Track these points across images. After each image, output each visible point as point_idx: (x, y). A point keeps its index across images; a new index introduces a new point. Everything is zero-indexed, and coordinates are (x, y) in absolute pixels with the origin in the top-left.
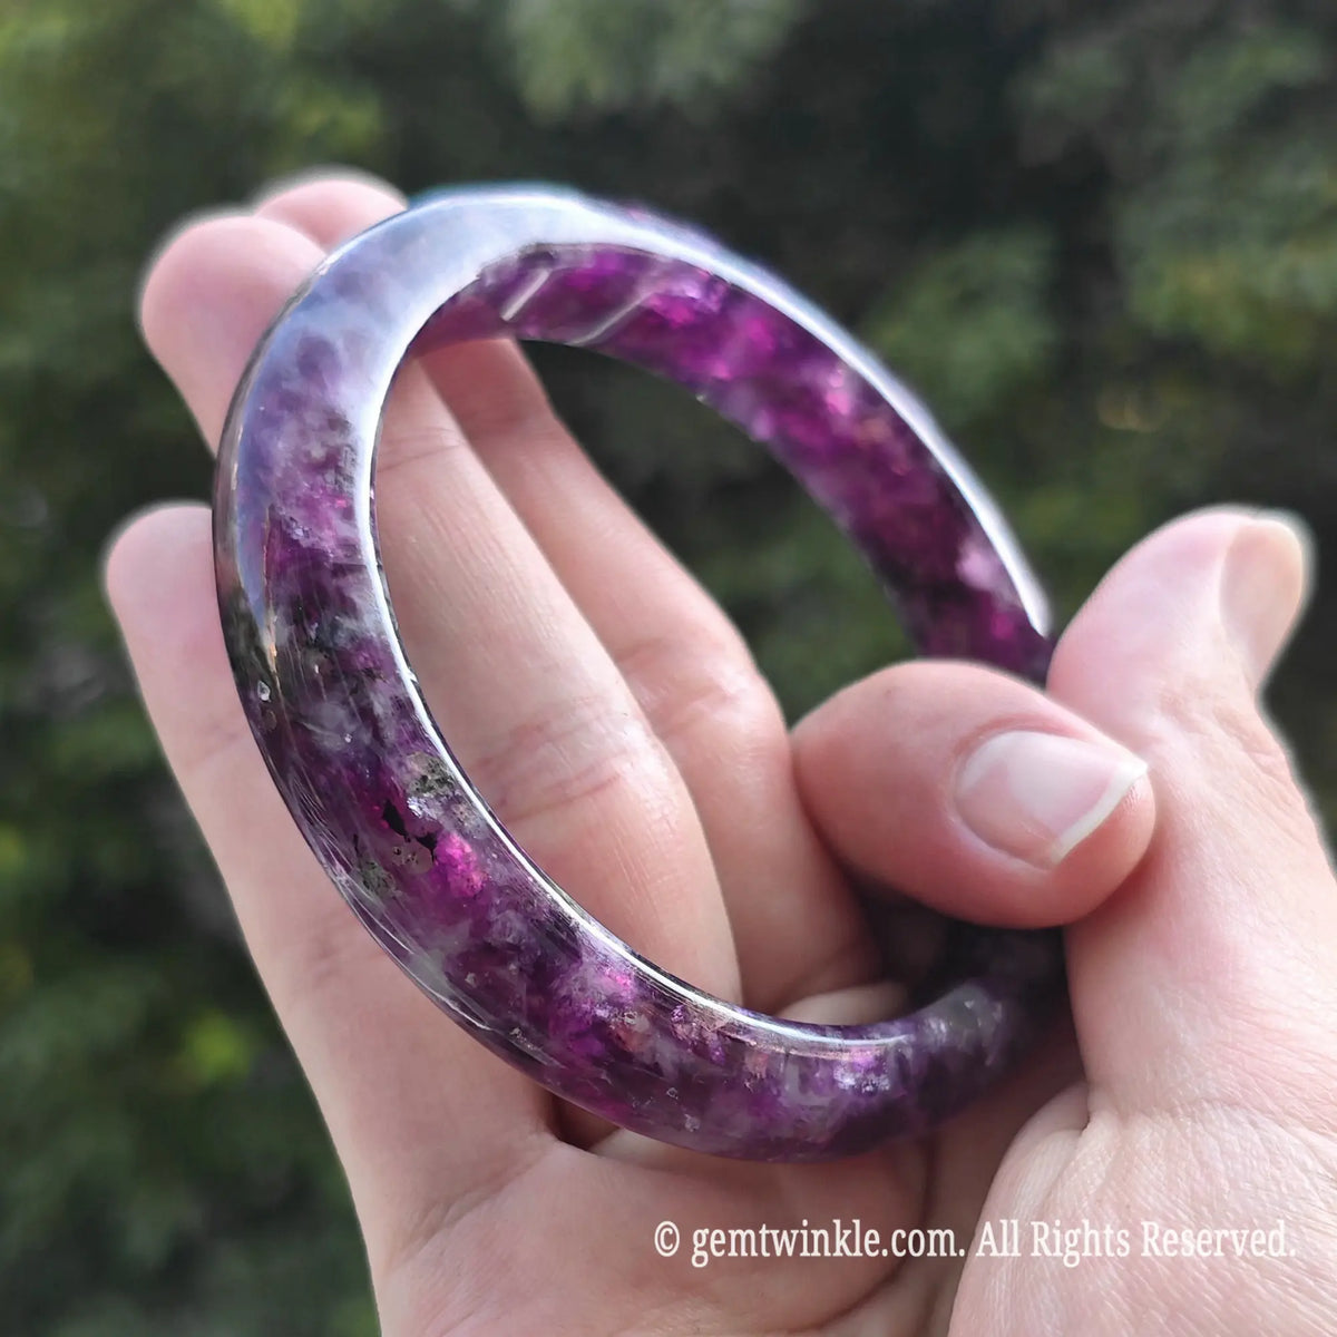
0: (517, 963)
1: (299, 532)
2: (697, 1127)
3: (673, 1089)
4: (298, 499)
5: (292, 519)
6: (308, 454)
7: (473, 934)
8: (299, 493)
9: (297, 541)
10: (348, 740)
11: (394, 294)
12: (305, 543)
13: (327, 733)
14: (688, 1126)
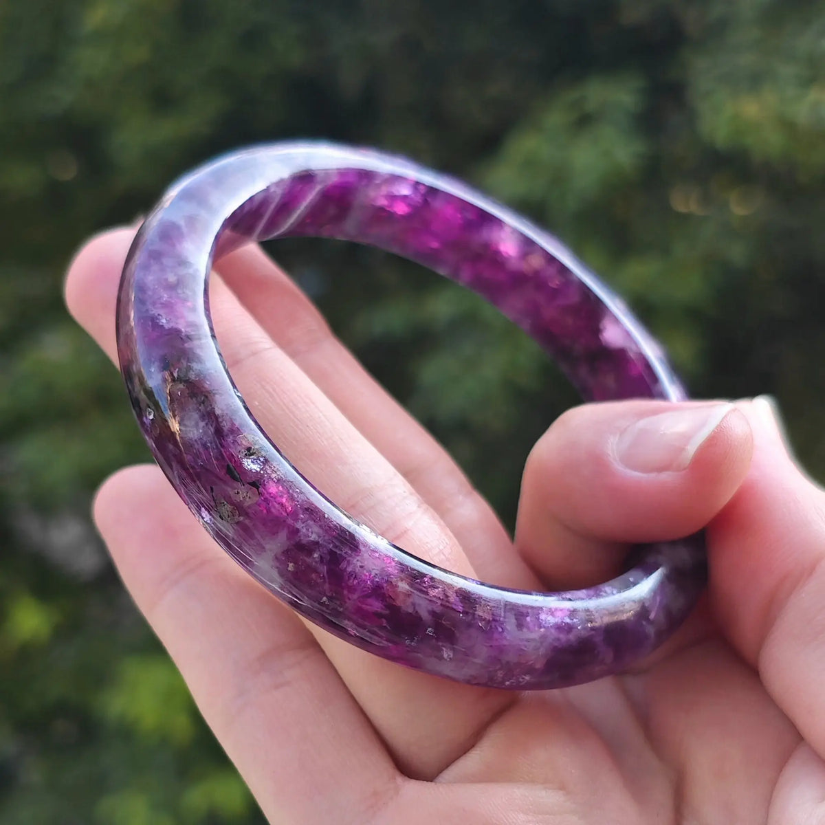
0: (319, 553)
1: (164, 321)
2: (451, 656)
3: (429, 629)
4: (162, 304)
5: (159, 315)
6: (166, 280)
7: (288, 539)
8: (162, 301)
9: (162, 326)
10: (201, 431)
11: (214, 198)
12: (167, 326)
13: (188, 429)
14: (445, 656)
